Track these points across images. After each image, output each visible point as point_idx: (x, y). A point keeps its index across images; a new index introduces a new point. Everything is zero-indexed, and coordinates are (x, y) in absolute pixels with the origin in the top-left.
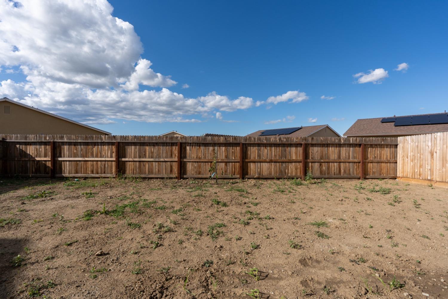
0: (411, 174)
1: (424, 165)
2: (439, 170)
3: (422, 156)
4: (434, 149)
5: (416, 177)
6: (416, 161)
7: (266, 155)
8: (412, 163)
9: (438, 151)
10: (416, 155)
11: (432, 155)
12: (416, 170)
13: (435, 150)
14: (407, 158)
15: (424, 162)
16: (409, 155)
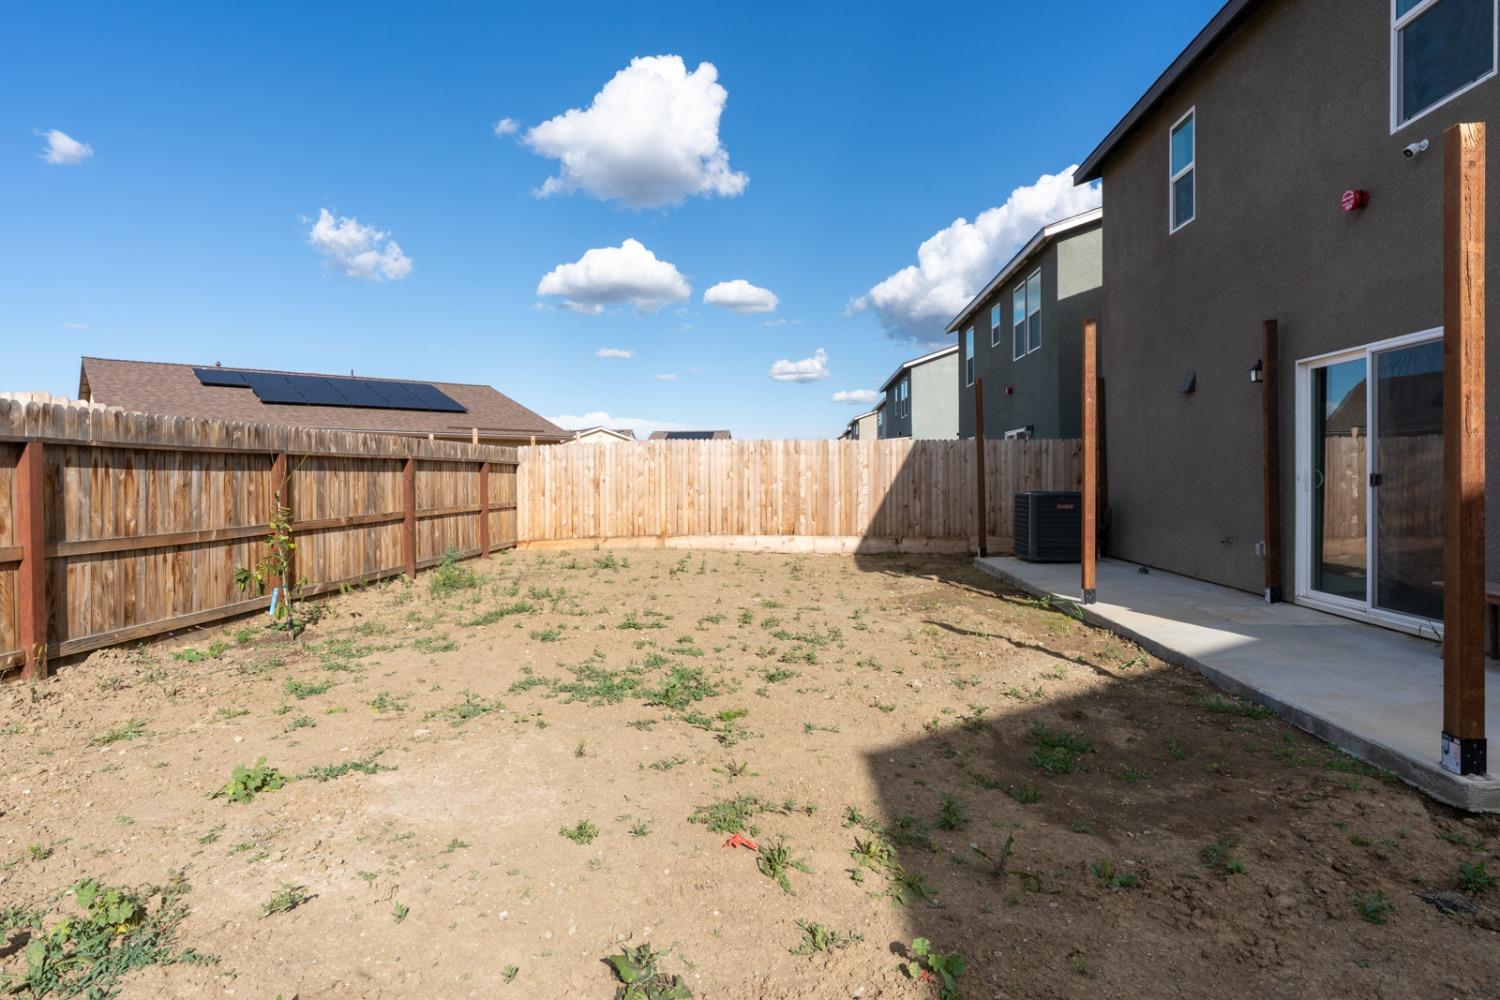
0: (553, 531)
1: (580, 507)
2: (611, 515)
3: (575, 490)
4: (600, 475)
5: (564, 534)
6: (563, 500)
7: (336, 500)
8: (554, 505)
9: (608, 479)
10: (563, 488)
11: (597, 486)
12: (564, 522)
13: (602, 477)
14: (543, 494)
15: (581, 501)
16: (548, 486)
